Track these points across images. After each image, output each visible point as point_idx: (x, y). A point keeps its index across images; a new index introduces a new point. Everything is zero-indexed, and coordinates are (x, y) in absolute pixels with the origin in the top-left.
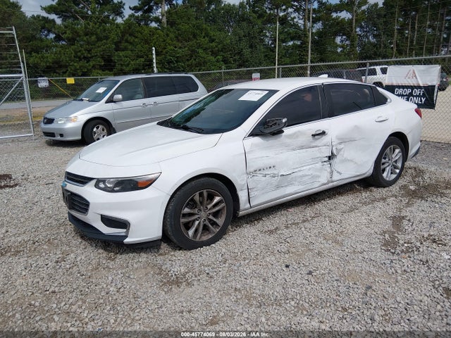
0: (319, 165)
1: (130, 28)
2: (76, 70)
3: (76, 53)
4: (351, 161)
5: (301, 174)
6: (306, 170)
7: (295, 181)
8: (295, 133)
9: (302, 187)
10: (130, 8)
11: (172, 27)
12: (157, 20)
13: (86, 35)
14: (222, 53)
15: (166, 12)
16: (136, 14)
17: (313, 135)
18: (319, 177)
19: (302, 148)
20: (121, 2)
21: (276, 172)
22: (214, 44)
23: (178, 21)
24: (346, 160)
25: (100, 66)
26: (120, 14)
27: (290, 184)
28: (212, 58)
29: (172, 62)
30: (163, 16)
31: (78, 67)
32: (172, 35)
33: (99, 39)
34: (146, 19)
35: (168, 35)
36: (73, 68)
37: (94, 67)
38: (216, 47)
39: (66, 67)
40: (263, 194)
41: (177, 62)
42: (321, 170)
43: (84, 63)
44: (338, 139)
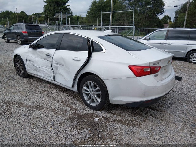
7: (41, 71)
17: (46, 55)
21: (34, 64)
24: (60, 74)
44: (55, 61)
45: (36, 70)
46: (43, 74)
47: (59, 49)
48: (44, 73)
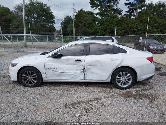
0: (79, 72)
1: (122, 19)
2: (100, 34)
3: (102, 28)
4: (96, 73)
5: (70, 73)
6: (72, 72)
7: (67, 75)
8: (68, 59)
9: (70, 78)
10: (125, 12)
11: (139, 18)
12: (134, 15)
13: (106, 22)
14: (160, 28)
15: (138, 13)
16: (127, 14)
17: (76, 61)
18: (79, 76)
19: (71, 64)
20: (122, 10)
21: (57, 71)
22: (157, 24)
23: (142, 16)
24: (93, 73)
25: (109, 33)
26: (121, 14)
27: (65, 76)
28: (155, 30)
29: (136, 31)
30: (136, 14)
31: (101, 33)
32: (138, 21)
33: (110, 23)
34: (130, 15)
35: (137, 21)
36: (99, 33)
37: (106, 33)
38: (158, 25)
39: (98, 33)
40: (52, 77)
41: (138, 31)
42: (80, 74)
43: (103, 31)
44: (88, 64)
45: (59, 76)
46: (69, 77)
47: (89, 55)
48: (71, 75)
